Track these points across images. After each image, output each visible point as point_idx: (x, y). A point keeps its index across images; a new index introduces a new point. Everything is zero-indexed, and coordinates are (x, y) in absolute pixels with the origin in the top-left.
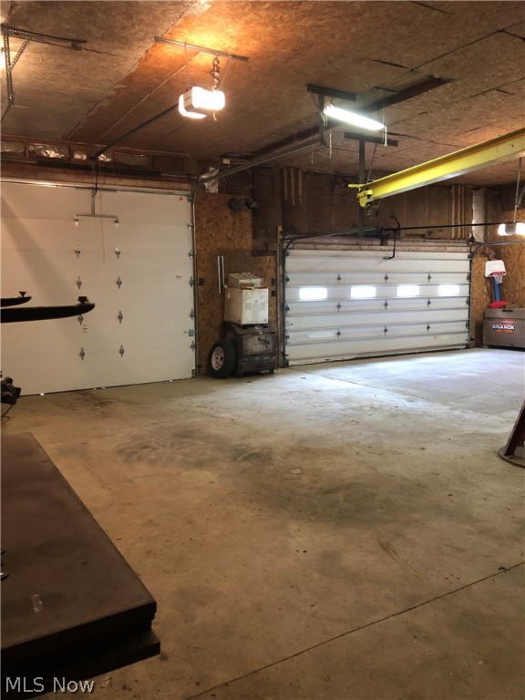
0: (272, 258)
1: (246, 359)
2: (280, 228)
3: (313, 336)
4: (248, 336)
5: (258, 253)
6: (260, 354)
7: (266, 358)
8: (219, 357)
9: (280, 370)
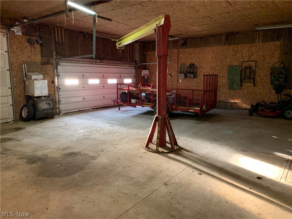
0: (51, 66)
1: (39, 112)
2: (54, 53)
3: (72, 100)
4: (40, 101)
5: (44, 63)
6: (47, 109)
7: (49, 111)
8: (26, 112)
9: (57, 116)
